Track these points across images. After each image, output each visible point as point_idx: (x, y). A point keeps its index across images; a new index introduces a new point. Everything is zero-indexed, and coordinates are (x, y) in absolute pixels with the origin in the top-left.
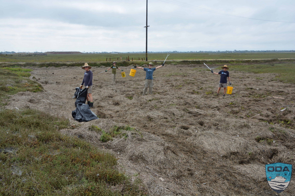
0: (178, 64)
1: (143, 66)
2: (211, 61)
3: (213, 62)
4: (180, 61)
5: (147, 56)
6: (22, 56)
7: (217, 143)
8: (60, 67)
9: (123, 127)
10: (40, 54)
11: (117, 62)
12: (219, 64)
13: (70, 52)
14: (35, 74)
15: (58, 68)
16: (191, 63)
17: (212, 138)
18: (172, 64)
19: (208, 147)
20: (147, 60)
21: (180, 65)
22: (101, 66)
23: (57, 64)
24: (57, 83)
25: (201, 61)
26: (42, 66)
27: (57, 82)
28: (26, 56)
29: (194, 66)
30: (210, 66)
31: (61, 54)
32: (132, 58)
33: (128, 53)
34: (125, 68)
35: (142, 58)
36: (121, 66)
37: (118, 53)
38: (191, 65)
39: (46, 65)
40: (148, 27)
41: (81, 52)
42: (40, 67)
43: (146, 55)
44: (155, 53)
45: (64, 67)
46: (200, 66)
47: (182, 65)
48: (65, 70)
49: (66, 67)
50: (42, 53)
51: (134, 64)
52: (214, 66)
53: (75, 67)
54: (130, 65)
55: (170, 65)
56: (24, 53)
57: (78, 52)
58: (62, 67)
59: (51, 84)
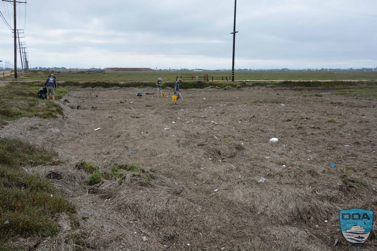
0: (277, 86)
1: (225, 88)
2: (327, 82)
3: (331, 84)
4: (280, 81)
5: (233, 74)
6: (73, 73)
7: (255, 195)
8: (110, 88)
9: (126, 166)
10: (96, 71)
11: (188, 83)
12: (338, 87)
13: (136, 68)
14: (73, 97)
15: (107, 89)
16: (296, 86)
17: (252, 187)
18: (268, 86)
19: (242, 200)
20: (233, 80)
21: (279, 88)
22: (166, 88)
23: (107, 84)
24: (93, 109)
25: (312, 82)
26: (86, 85)
27: (92, 107)
28: (78, 73)
29: (300, 90)
30: (325, 89)
31: (125, 71)
32: (212, 77)
33: (217, 70)
34: (199, 91)
35: (226, 78)
36: (194, 88)
37: (203, 70)
38: (296, 87)
39: (92, 85)
40: (236, 34)
41: (153, 69)
42: (84, 87)
43: (233, 72)
44: (255, 71)
45: (115, 87)
46: (309, 90)
47: (282, 88)
48: (116, 91)
49: (118, 87)
50: (100, 69)
51: (213, 85)
52: (331, 89)
53: (130, 88)
54: (206, 86)
55: (264, 88)
56: (77, 69)
57: (148, 68)
58: (112, 88)
59: (85, 109)
